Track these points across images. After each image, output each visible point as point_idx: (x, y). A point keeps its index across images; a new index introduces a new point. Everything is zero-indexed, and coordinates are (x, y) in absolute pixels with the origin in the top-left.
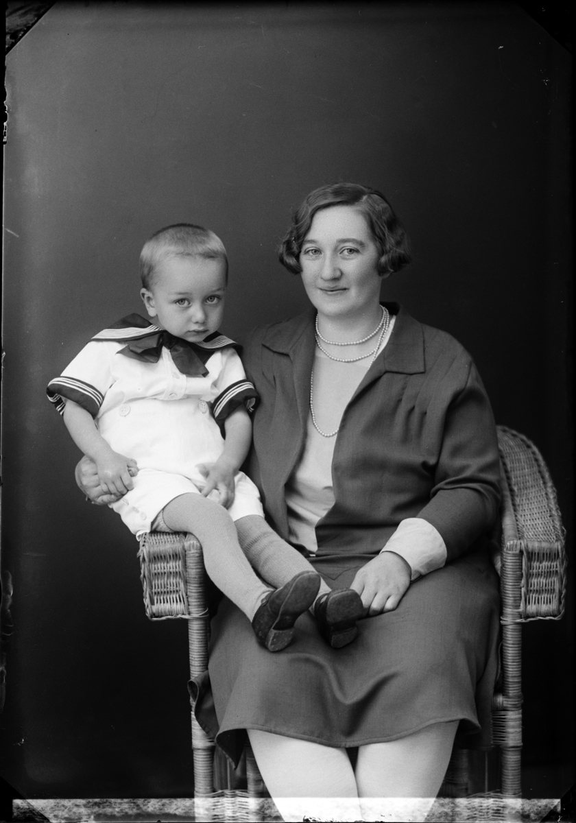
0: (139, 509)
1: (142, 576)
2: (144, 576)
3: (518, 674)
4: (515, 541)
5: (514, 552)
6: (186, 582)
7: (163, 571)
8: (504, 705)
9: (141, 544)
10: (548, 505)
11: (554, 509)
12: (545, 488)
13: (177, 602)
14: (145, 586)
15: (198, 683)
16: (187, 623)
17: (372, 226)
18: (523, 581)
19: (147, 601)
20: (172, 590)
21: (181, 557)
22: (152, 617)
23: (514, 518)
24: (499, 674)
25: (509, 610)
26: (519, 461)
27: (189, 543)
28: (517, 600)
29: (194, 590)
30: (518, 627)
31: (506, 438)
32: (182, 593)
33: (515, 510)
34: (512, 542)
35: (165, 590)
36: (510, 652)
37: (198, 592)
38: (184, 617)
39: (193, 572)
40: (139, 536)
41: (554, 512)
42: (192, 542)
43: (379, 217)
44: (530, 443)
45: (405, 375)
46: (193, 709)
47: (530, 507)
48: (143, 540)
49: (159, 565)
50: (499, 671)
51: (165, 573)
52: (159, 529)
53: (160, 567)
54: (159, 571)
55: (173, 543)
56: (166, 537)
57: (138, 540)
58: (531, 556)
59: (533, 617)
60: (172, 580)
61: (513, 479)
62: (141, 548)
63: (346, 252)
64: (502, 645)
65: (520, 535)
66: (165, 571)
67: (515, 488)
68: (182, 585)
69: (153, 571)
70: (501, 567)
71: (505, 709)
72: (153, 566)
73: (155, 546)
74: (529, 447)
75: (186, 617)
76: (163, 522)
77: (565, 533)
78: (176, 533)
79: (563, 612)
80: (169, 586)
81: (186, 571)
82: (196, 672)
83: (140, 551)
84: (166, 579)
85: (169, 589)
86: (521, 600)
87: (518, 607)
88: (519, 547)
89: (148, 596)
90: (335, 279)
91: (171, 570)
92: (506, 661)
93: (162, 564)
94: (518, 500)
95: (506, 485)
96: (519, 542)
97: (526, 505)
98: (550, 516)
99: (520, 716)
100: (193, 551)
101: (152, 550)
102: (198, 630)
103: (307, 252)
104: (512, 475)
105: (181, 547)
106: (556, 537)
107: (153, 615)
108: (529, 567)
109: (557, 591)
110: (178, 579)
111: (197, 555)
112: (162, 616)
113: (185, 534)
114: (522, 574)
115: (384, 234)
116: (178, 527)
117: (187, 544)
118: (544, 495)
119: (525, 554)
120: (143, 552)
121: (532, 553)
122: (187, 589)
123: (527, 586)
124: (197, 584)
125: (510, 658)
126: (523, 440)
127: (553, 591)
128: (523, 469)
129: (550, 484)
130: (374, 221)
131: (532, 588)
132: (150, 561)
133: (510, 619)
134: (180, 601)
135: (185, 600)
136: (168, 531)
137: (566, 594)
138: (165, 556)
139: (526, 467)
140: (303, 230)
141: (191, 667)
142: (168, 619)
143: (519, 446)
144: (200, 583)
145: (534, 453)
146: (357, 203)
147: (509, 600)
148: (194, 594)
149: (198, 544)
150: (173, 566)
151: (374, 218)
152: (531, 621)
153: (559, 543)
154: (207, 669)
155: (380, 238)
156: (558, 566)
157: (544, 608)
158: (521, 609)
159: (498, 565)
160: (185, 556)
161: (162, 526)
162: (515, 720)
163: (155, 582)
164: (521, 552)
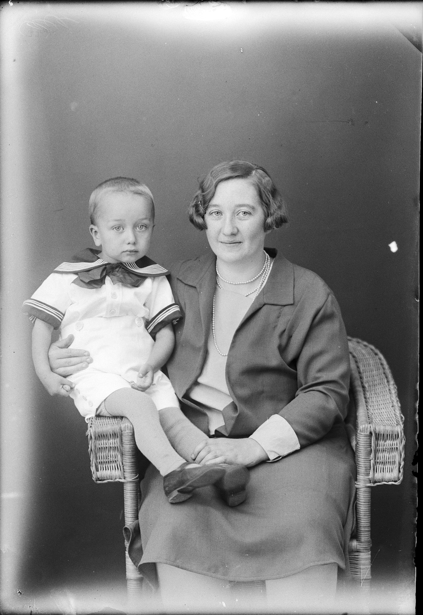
0: (88, 398)
1: (89, 449)
2: (91, 450)
3: (368, 524)
4: (366, 425)
5: (366, 433)
6: (122, 455)
7: (105, 446)
8: (358, 548)
9: (89, 425)
10: (390, 398)
11: (395, 401)
12: (389, 385)
13: (115, 469)
14: (92, 457)
15: (131, 529)
16: (123, 485)
17: (260, 195)
18: (372, 455)
19: (93, 469)
20: (112, 460)
21: (119, 435)
22: (97, 481)
23: (365, 408)
24: (354, 526)
25: (361, 477)
26: (369, 365)
27: (124, 425)
28: (368, 469)
29: (128, 461)
30: (368, 489)
31: (359, 348)
32: (119, 462)
33: (366, 402)
34: (364, 426)
35: (107, 460)
36: (362, 508)
37: (131, 462)
38: (120, 480)
39: (127, 447)
40: (88, 419)
41: (395, 404)
42: (126, 424)
43: (265, 188)
44: (377, 351)
45: (280, 307)
46: (127, 549)
47: (377, 399)
48: (91, 422)
49: (102, 442)
50: (355, 522)
51: (107, 448)
52: (101, 414)
53: (103, 443)
54: (102, 446)
55: (113, 425)
56: (107, 421)
57: (87, 422)
58: (378, 436)
59: (379, 482)
60: (112, 453)
61: (365, 379)
62: (89, 428)
63: (241, 215)
64: (356, 503)
65: (370, 420)
66: (107, 446)
67: (366, 385)
68: (119, 456)
69: (98, 446)
70: (356, 445)
71: (358, 551)
72: (98, 442)
73: (100, 427)
74: (376, 354)
75: (122, 480)
76: (104, 409)
77: (403, 419)
78: (115, 417)
79: (401, 478)
80: (109, 458)
81: (122, 446)
82: (129, 522)
83: (88, 431)
84: (107, 452)
85: (109, 460)
86: (370, 469)
87: (368, 474)
88: (369, 430)
89: (94, 465)
90: (233, 235)
91: (111, 446)
92: (359, 515)
93: (105, 441)
94: (368, 395)
95: (360, 383)
96: (369, 426)
97: (375, 398)
98: (392, 407)
99: (370, 556)
100: (127, 431)
101: (97, 430)
102: (131, 490)
103: (211, 214)
104: (364, 375)
105: (119, 428)
106: (397, 422)
107: (98, 479)
108: (377, 445)
109: (397, 463)
110: (116, 452)
111: (131, 434)
112: (104, 480)
113: (122, 417)
114: (371, 450)
115: (270, 202)
116: (116, 413)
117: (123, 426)
118: (388, 390)
119: (373, 435)
120: (91, 431)
121: (379, 434)
122: (123, 460)
123: (375, 459)
124: (130, 456)
125: (362, 513)
126: (372, 350)
127: (394, 463)
128: (372, 371)
129: (392, 382)
130: (262, 191)
131: (378, 461)
132: (95, 438)
133: (362, 484)
134: (118, 469)
135: (122, 468)
136: (109, 415)
137: (404, 465)
138: (106, 435)
139: (374, 369)
140: (208, 197)
141: (126, 518)
142: (109, 482)
143: (369, 354)
144: (133, 456)
145: (380, 359)
146: (249, 177)
147: (362, 470)
148: (128, 464)
149: (131, 426)
150: (112, 442)
151: (262, 189)
152: (378, 485)
153: (399, 426)
154: (138, 519)
155: (267, 204)
156: (398, 444)
157: (388, 475)
158: (371, 476)
159: (354, 443)
160: (121, 435)
161: (104, 412)
162: (366, 559)
163: (99, 455)
164: (371, 433)
